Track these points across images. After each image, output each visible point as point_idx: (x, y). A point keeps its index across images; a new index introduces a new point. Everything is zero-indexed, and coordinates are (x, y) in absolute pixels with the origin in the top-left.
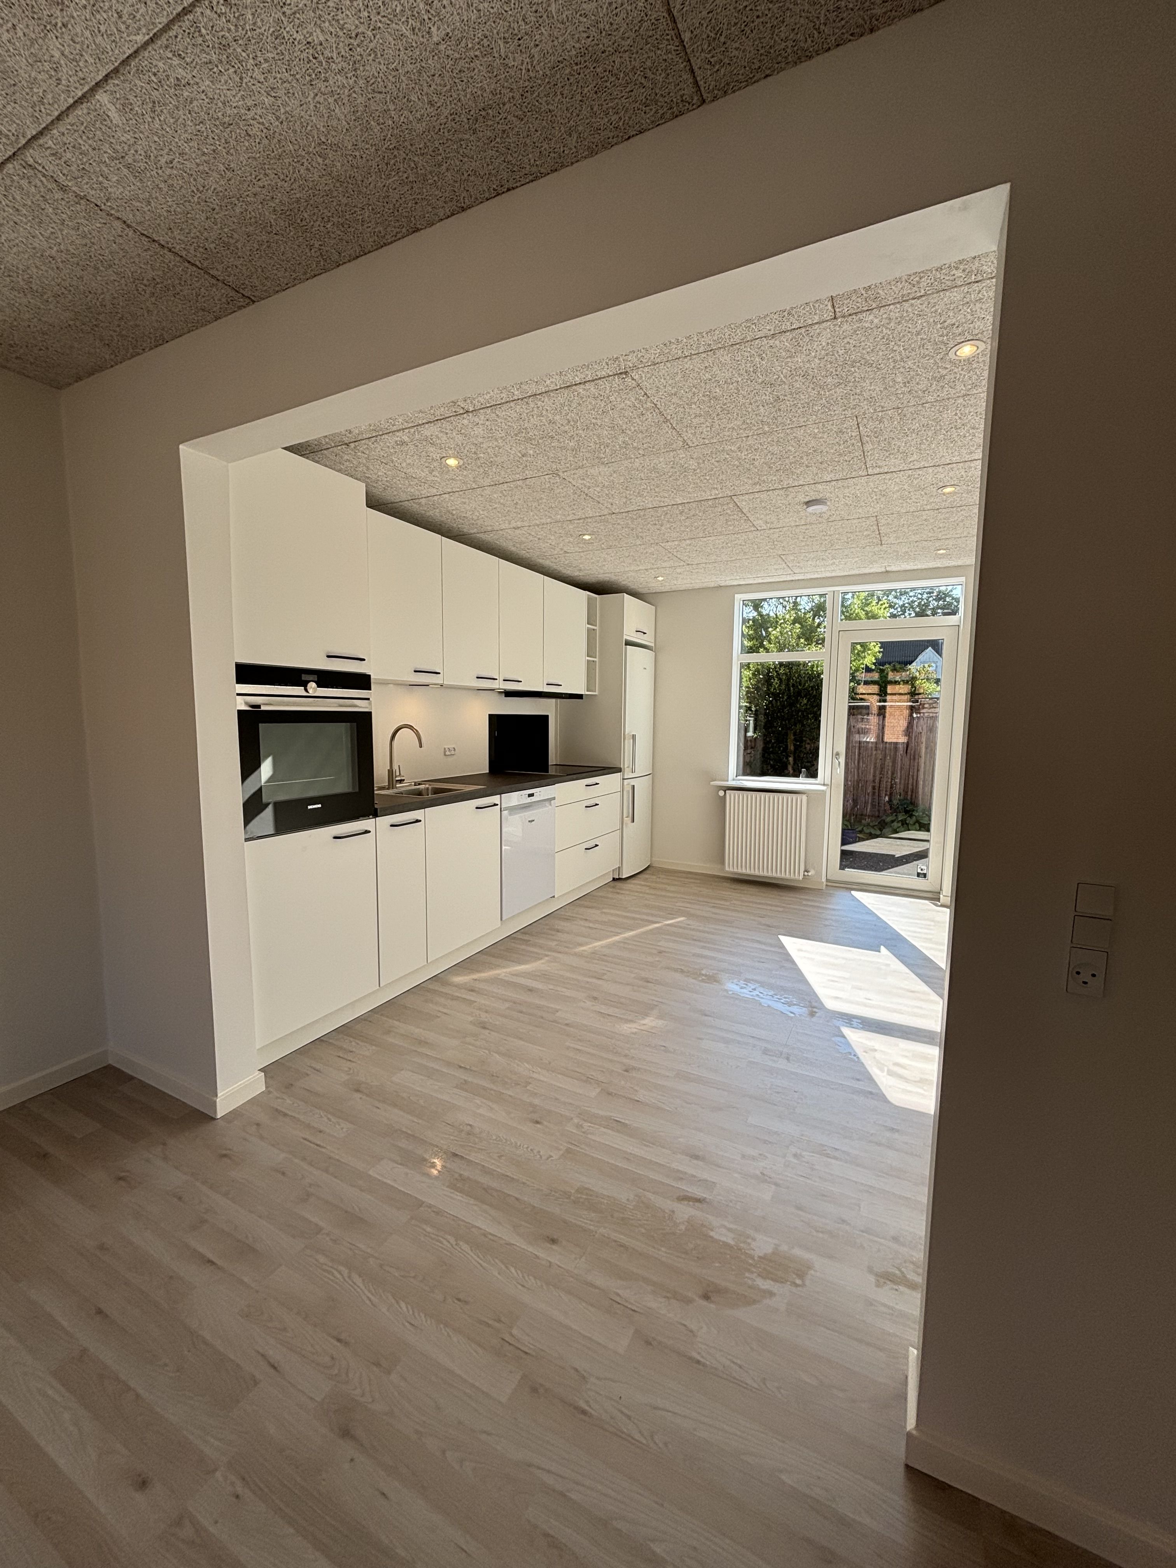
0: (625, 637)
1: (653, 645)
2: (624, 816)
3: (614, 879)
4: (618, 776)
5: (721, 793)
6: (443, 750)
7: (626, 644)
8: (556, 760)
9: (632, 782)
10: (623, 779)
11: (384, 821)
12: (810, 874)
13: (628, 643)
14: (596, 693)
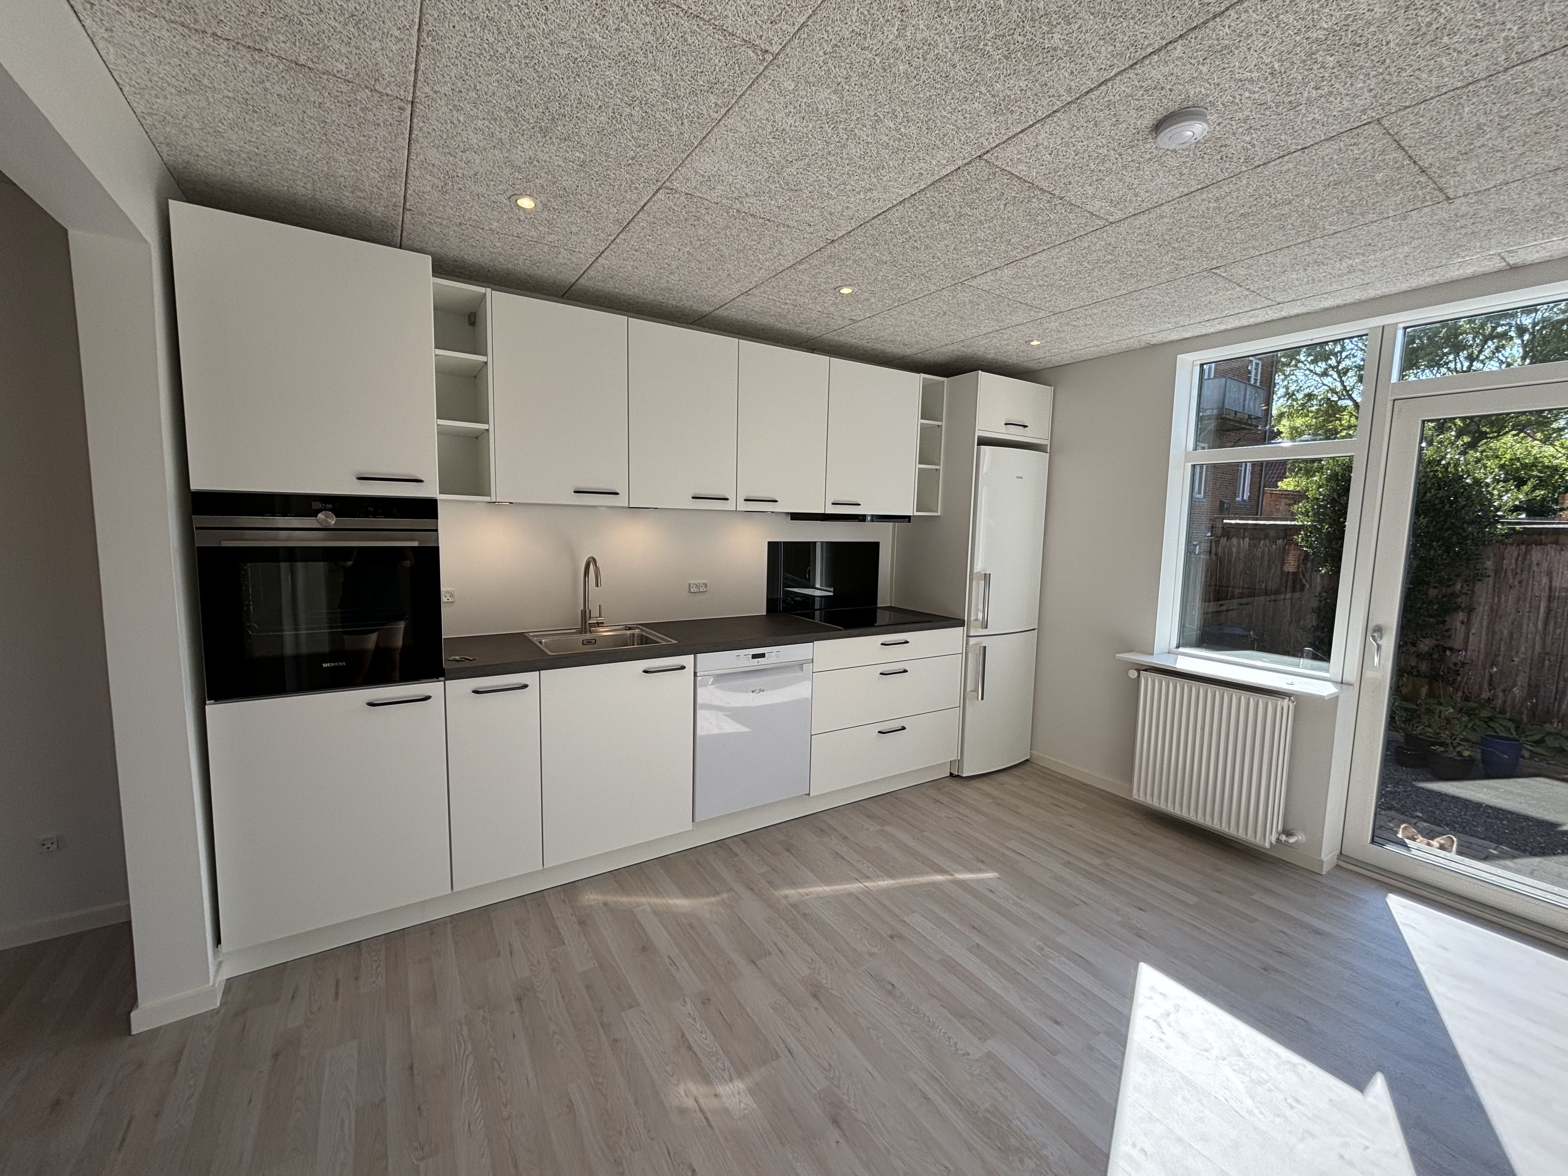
0: (978, 433)
1: (1047, 442)
2: (968, 690)
3: (951, 774)
4: (958, 631)
5: (1133, 674)
6: (687, 586)
7: (979, 444)
8: (891, 603)
9: (985, 642)
10: (968, 636)
11: (461, 687)
12: (1292, 840)
13: (984, 442)
14: (939, 514)
